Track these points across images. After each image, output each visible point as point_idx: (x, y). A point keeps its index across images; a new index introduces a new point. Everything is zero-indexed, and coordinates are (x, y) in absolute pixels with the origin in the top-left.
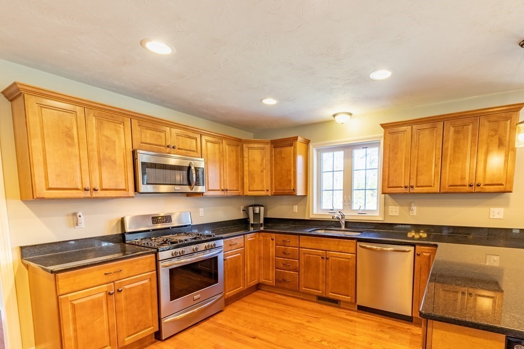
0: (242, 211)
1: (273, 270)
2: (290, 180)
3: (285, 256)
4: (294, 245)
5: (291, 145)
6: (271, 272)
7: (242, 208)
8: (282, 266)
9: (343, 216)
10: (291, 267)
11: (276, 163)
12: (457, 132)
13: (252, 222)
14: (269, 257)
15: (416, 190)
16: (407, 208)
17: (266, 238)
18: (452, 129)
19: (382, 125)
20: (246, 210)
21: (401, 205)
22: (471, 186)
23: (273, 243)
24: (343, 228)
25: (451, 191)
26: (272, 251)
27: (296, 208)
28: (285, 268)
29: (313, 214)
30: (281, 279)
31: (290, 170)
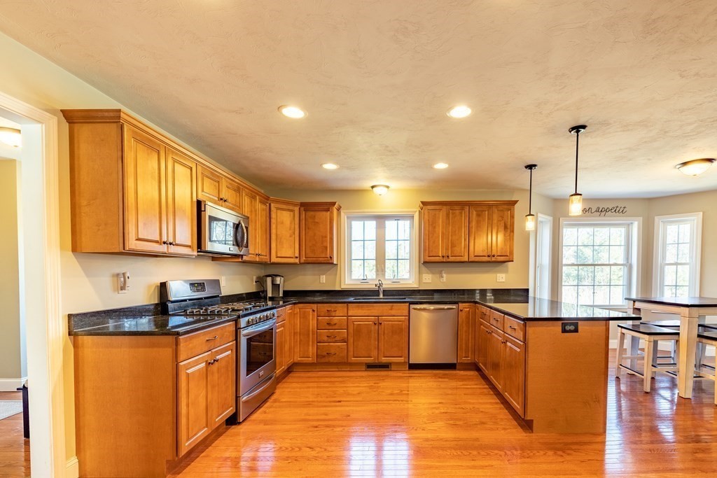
0: (254, 283)
1: (313, 346)
2: (327, 247)
3: (330, 328)
4: (341, 315)
5: (328, 210)
6: (311, 348)
7: (255, 278)
8: (326, 338)
9: (381, 285)
10: (337, 339)
11: (307, 228)
12: (478, 215)
13: (271, 295)
14: (309, 331)
15: (451, 259)
16: (438, 276)
17: (304, 310)
18: (475, 213)
19: (422, 202)
20: (259, 282)
21: (433, 273)
22: (489, 256)
23: (313, 315)
24: (381, 296)
25: (476, 260)
26: (313, 323)
27: (323, 278)
28: (329, 340)
29: (345, 284)
30: (325, 354)
31: (326, 237)
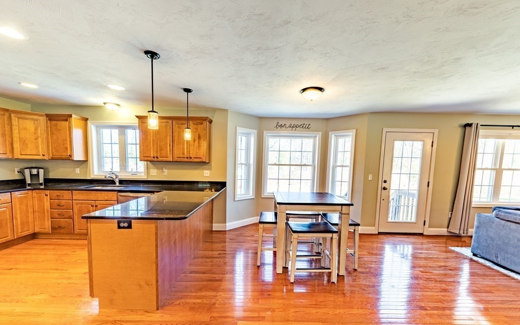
0: (16, 173)
1: (48, 221)
2: (67, 148)
3: (60, 208)
4: (68, 199)
5: (66, 120)
6: (46, 222)
7: (16, 170)
8: (57, 216)
9: (117, 177)
10: (65, 216)
11: (52, 134)
12: (179, 128)
13: (30, 182)
14: (44, 210)
15: (160, 159)
16: (161, 170)
17: (40, 195)
19: (137, 117)
20: (21, 172)
21: (158, 169)
22: (187, 158)
23: (47, 199)
24: (117, 184)
25: (178, 160)
26: (47, 204)
27: (78, 170)
28: (60, 217)
29: (93, 175)
30: (57, 227)
31: (66, 140)
